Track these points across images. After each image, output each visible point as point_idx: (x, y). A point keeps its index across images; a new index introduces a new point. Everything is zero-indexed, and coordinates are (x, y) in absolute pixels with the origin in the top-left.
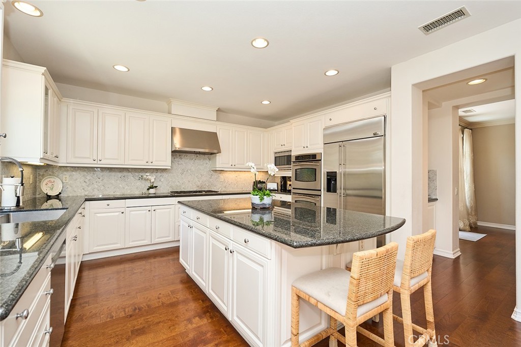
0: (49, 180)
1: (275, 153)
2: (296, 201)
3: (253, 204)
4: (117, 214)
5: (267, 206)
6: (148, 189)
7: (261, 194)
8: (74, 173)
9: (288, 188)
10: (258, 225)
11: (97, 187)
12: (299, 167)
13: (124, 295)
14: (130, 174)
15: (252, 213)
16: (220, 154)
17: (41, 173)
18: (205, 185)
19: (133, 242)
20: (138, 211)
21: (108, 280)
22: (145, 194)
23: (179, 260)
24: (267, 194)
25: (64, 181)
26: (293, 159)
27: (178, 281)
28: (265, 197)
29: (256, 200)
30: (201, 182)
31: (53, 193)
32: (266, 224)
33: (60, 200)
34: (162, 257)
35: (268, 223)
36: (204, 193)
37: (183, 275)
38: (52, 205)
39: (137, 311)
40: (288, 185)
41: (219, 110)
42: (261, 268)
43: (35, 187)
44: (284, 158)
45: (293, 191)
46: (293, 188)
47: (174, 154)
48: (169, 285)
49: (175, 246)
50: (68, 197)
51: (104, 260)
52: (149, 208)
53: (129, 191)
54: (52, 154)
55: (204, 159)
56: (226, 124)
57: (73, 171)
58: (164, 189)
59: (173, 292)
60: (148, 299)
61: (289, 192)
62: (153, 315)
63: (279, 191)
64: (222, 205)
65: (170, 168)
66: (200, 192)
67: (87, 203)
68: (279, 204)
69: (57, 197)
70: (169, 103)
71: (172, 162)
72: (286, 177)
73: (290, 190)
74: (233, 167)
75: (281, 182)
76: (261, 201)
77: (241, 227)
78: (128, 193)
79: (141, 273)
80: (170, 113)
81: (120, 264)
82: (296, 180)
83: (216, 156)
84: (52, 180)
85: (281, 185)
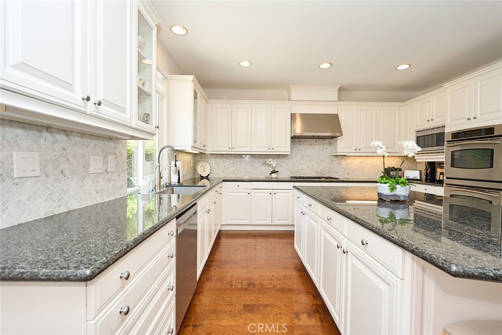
0: (202, 164)
1: (418, 132)
2: (451, 196)
3: (379, 194)
4: (245, 194)
5: (402, 199)
6: (271, 174)
7: (391, 182)
8: (217, 159)
9: (438, 177)
10: (386, 222)
11: (232, 170)
12: (458, 148)
13: (244, 267)
14: (256, 160)
15: (378, 205)
16: (342, 137)
17: (198, 160)
18: (325, 171)
19: (257, 220)
20: (262, 193)
21: (235, 250)
22: (268, 178)
23: (294, 246)
24: (402, 183)
25: (211, 166)
26: (448, 137)
27: (293, 266)
28: (398, 186)
29: (385, 189)
30: (321, 168)
31: (205, 175)
32: (400, 223)
33: (209, 180)
34: (280, 238)
35: (403, 222)
36: (324, 179)
37: (297, 261)
38: (204, 183)
39: (251, 286)
40: (438, 174)
41: (341, 89)
42: (388, 287)
43: (195, 170)
44: (432, 138)
45: (446, 181)
46: (447, 178)
47: (294, 140)
48: (282, 268)
49: (291, 230)
50: (214, 178)
51: (235, 232)
52: (270, 191)
53: (256, 175)
54: (201, 144)
55: (324, 144)
56: (348, 103)
57: (217, 158)
58: (284, 174)
59: (285, 277)
60: (262, 278)
61: (440, 183)
62: (264, 296)
63: (424, 181)
64: (344, 193)
65: (289, 153)
66: (318, 178)
67: (224, 183)
68: (423, 197)
69: (207, 178)
70: (289, 91)
71: (291, 148)
72: (434, 162)
73: (443, 181)
74: (358, 151)
75: (427, 170)
76: (391, 192)
77: (357, 222)
78: (255, 177)
79: (261, 250)
80: (289, 100)
81: (246, 238)
82: (451, 166)
83: (337, 140)
84: (204, 164)
85: (427, 174)
